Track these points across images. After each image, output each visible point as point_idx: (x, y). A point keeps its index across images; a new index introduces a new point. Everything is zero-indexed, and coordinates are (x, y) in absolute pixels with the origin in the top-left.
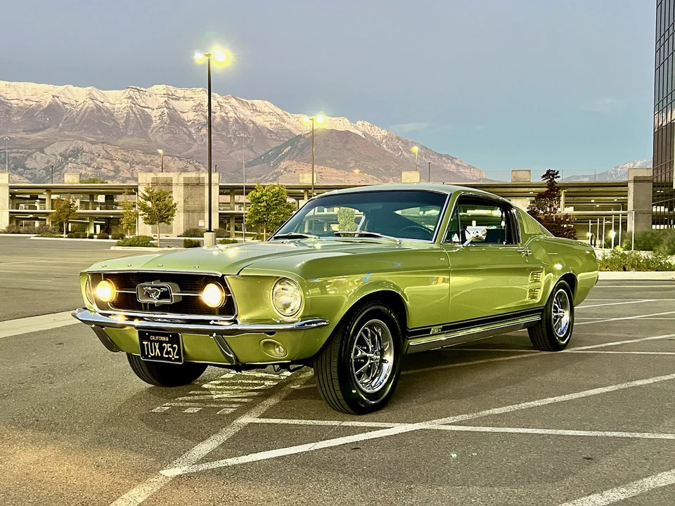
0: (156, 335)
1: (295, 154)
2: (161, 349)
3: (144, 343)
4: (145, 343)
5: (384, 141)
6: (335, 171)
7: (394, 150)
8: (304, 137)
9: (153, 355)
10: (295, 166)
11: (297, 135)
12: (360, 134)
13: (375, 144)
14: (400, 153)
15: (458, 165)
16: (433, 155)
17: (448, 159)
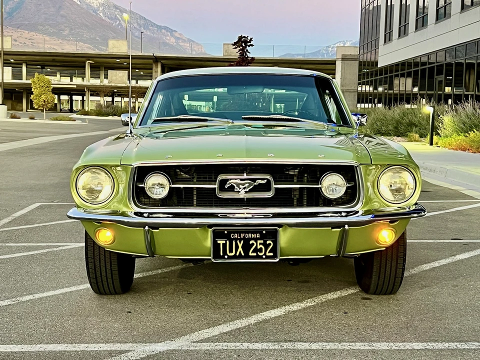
0: (239, 232)
2: (247, 247)
3: (219, 242)
4: (221, 242)
9: (233, 254)
13: (92, 12)
14: (118, 22)
15: (178, 38)
16: (152, 26)
17: (167, 31)
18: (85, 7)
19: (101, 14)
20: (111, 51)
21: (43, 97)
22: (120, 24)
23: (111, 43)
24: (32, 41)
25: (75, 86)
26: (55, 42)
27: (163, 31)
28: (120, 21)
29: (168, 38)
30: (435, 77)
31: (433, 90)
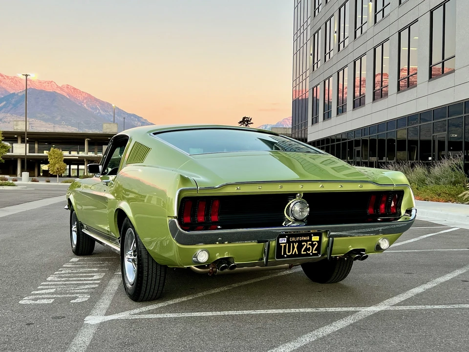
1: (9, 108)
5: (85, 101)
6: (44, 123)
7: (92, 108)
8: (17, 95)
10: (9, 118)
11: (11, 93)
12: (65, 94)
13: (78, 103)
14: (98, 111)
15: (143, 122)
16: (124, 114)
17: (135, 118)
18: (72, 100)
19: (85, 105)
20: (105, 131)
21: (57, 165)
22: (99, 112)
23: (105, 125)
24: (32, 125)
25: (77, 158)
26: (49, 126)
27: (132, 117)
28: (99, 110)
29: (136, 123)
30: (354, 148)
31: (352, 159)
